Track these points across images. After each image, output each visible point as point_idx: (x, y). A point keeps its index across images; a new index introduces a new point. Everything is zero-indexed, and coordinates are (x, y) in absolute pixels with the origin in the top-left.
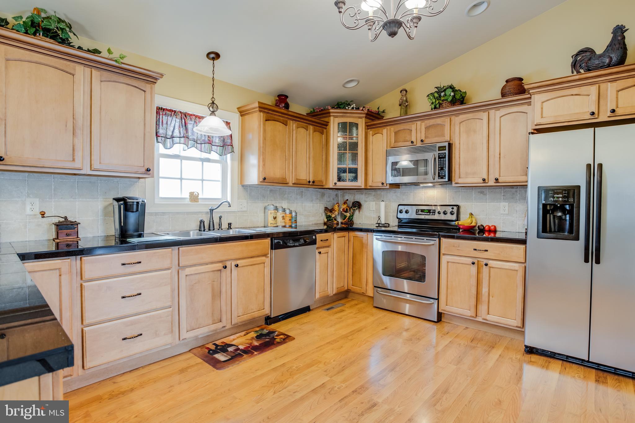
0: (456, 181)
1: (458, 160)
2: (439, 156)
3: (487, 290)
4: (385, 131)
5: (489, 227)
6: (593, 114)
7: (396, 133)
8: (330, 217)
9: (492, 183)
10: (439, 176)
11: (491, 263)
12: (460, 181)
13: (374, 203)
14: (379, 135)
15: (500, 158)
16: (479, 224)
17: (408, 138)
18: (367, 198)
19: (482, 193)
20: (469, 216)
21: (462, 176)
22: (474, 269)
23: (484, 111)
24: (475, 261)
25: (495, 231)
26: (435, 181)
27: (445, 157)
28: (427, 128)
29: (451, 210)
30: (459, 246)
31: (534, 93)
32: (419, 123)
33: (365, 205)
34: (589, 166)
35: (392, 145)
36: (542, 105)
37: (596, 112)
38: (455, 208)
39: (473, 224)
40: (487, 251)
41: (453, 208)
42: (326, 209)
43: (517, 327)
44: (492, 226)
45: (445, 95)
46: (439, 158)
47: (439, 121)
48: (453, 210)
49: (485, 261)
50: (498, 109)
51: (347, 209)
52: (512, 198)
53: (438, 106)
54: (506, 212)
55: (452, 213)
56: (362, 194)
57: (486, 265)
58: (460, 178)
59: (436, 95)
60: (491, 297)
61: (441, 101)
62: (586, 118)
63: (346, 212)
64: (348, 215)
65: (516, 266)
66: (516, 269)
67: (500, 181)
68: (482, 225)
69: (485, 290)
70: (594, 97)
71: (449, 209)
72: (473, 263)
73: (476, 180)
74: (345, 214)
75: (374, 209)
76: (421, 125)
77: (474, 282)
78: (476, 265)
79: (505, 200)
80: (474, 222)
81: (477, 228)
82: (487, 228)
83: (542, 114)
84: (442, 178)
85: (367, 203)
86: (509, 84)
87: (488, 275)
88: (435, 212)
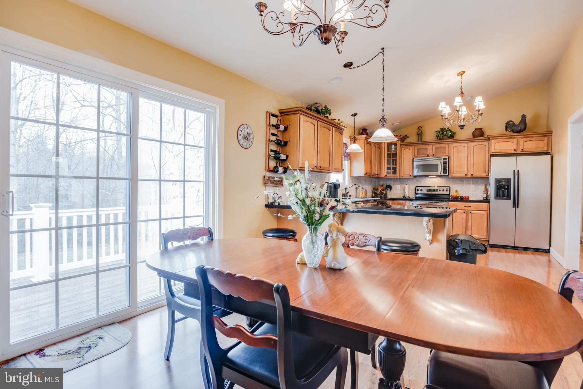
0: (452, 175)
1: (453, 165)
2: (443, 163)
3: (471, 224)
4: (411, 148)
5: (466, 197)
6: (515, 150)
7: (418, 150)
8: (376, 193)
9: (469, 176)
10: (443, 172)
11: (472, 211)
12: (454, 175)
13: (399, 186)
14: (408, 150)
15: (473, 165)
16: (460, 196)
17: (425, 152)
18: (395, 183)
19: (461, 180)
20: (455, 192)
21: (454, 172)
22: (464, 215)
23: (466, 143)
24: (465, 211)
25: (468, 198)
26: (441, 175)
27: (447, 164)
28: (436, 148)
29: (446, 189)
30: (457, 205)
31: (492, 139)
32: (431, 145)
33: (394, 187)
34: (514, 171)
35: (416, 156)
36: (495, 144)
37: (516, 150)
38: (448, 188)
39: (458, 196)
40: (470, 206)
41: (447, 188)
42: (374, 189)
43: (484, 239)
44: (467, 196)
45: (446, 133)
46: (444, 164)
47: (442, 145)
48: (447, 189)
49: (470, 211)
50: (472, 142)
51: (384, 189)
52: (477, 183)
53: (442, 138)
54: (474, 190)
55: (447, 191)
56: (392, 181)
57: (470, 213)
58: (453, 173)
59: (441, 132)
60: (472, 227)
61: (443, 136)
62: (512, 152)
63: (384, 190)
64: (384, 192)
65: (484, 212)
66: (484, 213)
67: (473, 175)
68: (462, 196)
69: (470, 224)
70: (515, 143)
71: (445, 189)
72: (464, 212)
73: (462, 175)
74: (383, 192)
75: (400, 189)
76: (432, 147)
77: (464, 221)
78: (465, 213)
79: (473, 184)
80: (458, 195)
81: (459, 198)
82: (464, 197)
83: (495, 148)
84: (445, 173)
85: (395, 186)
86: (477, 131)
87: (471, 217)
88: (437, 190)
